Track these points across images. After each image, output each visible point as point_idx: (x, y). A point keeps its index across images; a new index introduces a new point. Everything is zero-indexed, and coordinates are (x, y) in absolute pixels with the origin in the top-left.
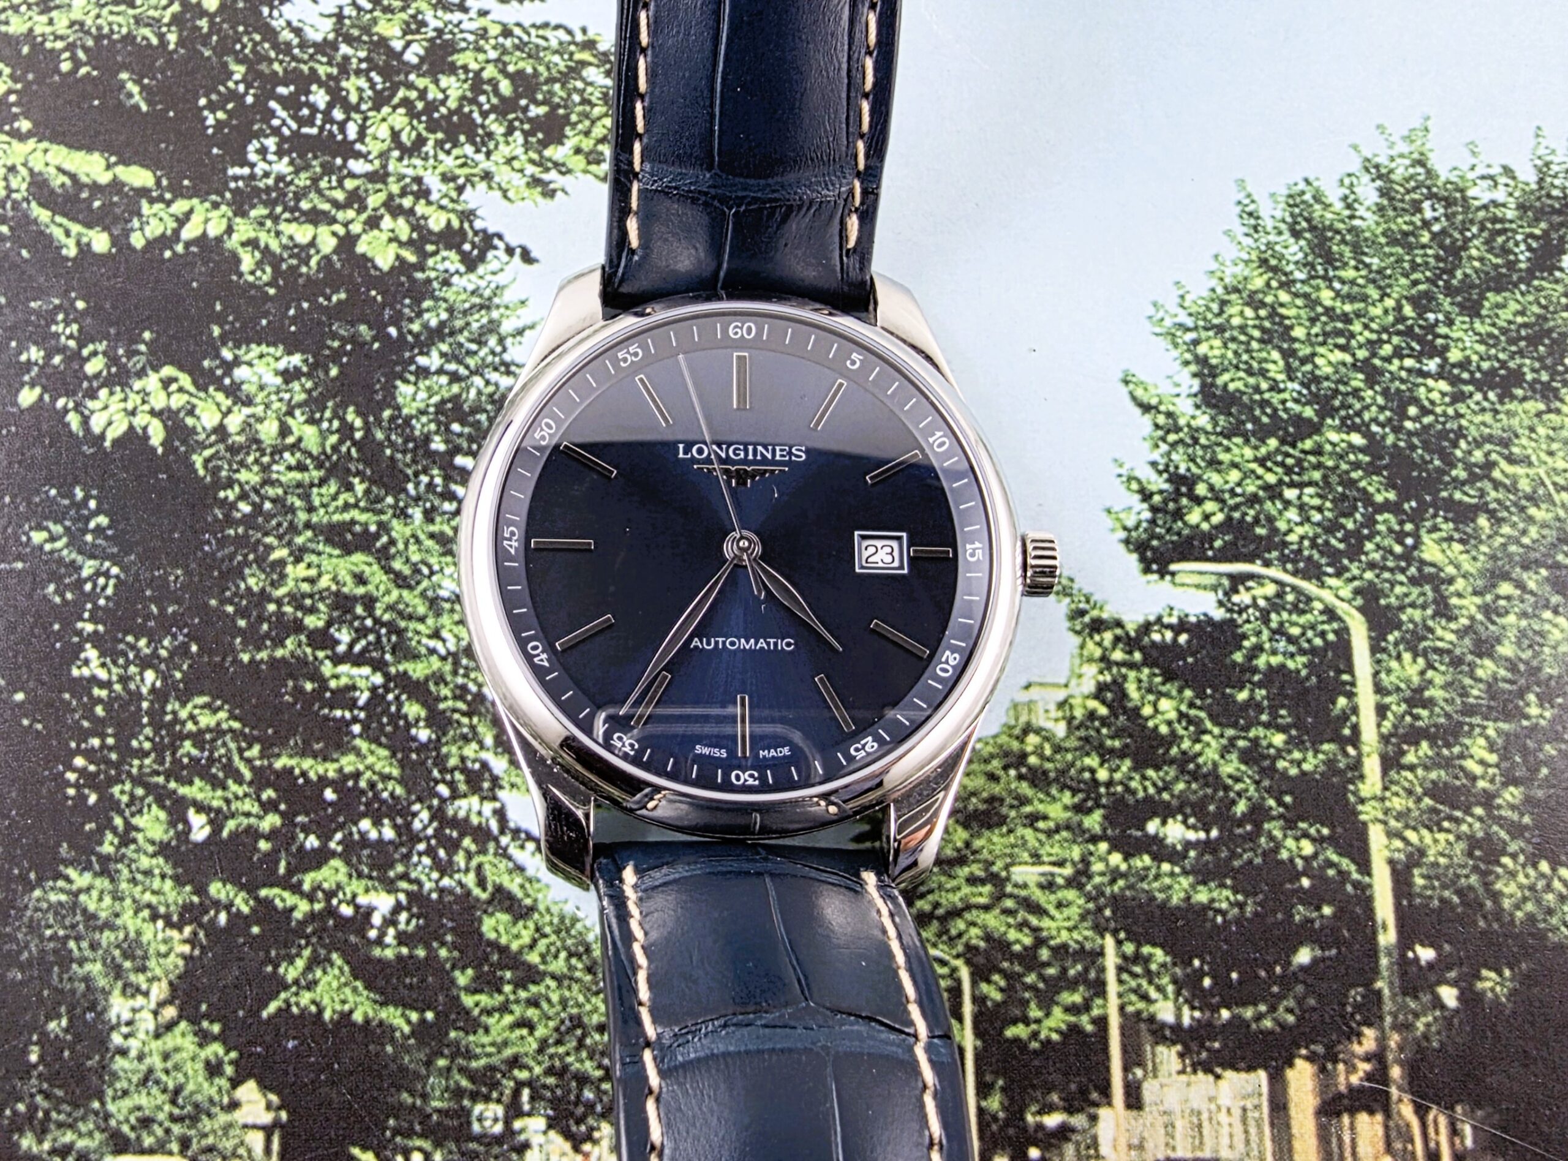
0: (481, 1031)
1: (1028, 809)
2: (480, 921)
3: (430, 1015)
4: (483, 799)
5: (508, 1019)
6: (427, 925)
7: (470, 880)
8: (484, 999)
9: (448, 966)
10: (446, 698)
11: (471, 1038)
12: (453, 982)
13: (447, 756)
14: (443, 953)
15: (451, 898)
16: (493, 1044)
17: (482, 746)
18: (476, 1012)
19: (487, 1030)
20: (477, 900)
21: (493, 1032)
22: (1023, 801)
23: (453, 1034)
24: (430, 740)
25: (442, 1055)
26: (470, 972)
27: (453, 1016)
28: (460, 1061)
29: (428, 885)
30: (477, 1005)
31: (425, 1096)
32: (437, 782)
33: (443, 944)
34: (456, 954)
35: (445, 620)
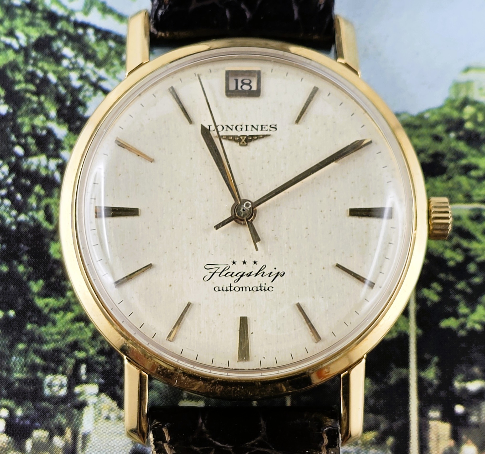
0: (50, 324)
1: (464, 162)
2: (48, 246)
3: (12, 313)
4: (49, 157)
5: (70, 316)
6: (8, 248)
7: (40, 216)
8: (52, 301)
9: (25, 278)
10: (19, 82)
11: (43, 329)
12: (28, 289)
13: (22, 125)
14: (21, 269)
15: (26, 229)
16: (59, 333)
17: (48, 117)
18: (46, 311)
19: (54, 323)
20: (46, 230)
21: (59, 325)
22: (460, 156)
23: (29, 327)
24: (8, 113)
25: (22, 341)
26: (41, 282)
27: (29, 314)
28: (35, 345)
29: (9, 220)
30: (47, 305)
31: (9, 370)
32: (14, 144)
33: (21, 262)
34: (31, 269)
35: (18, 22)
